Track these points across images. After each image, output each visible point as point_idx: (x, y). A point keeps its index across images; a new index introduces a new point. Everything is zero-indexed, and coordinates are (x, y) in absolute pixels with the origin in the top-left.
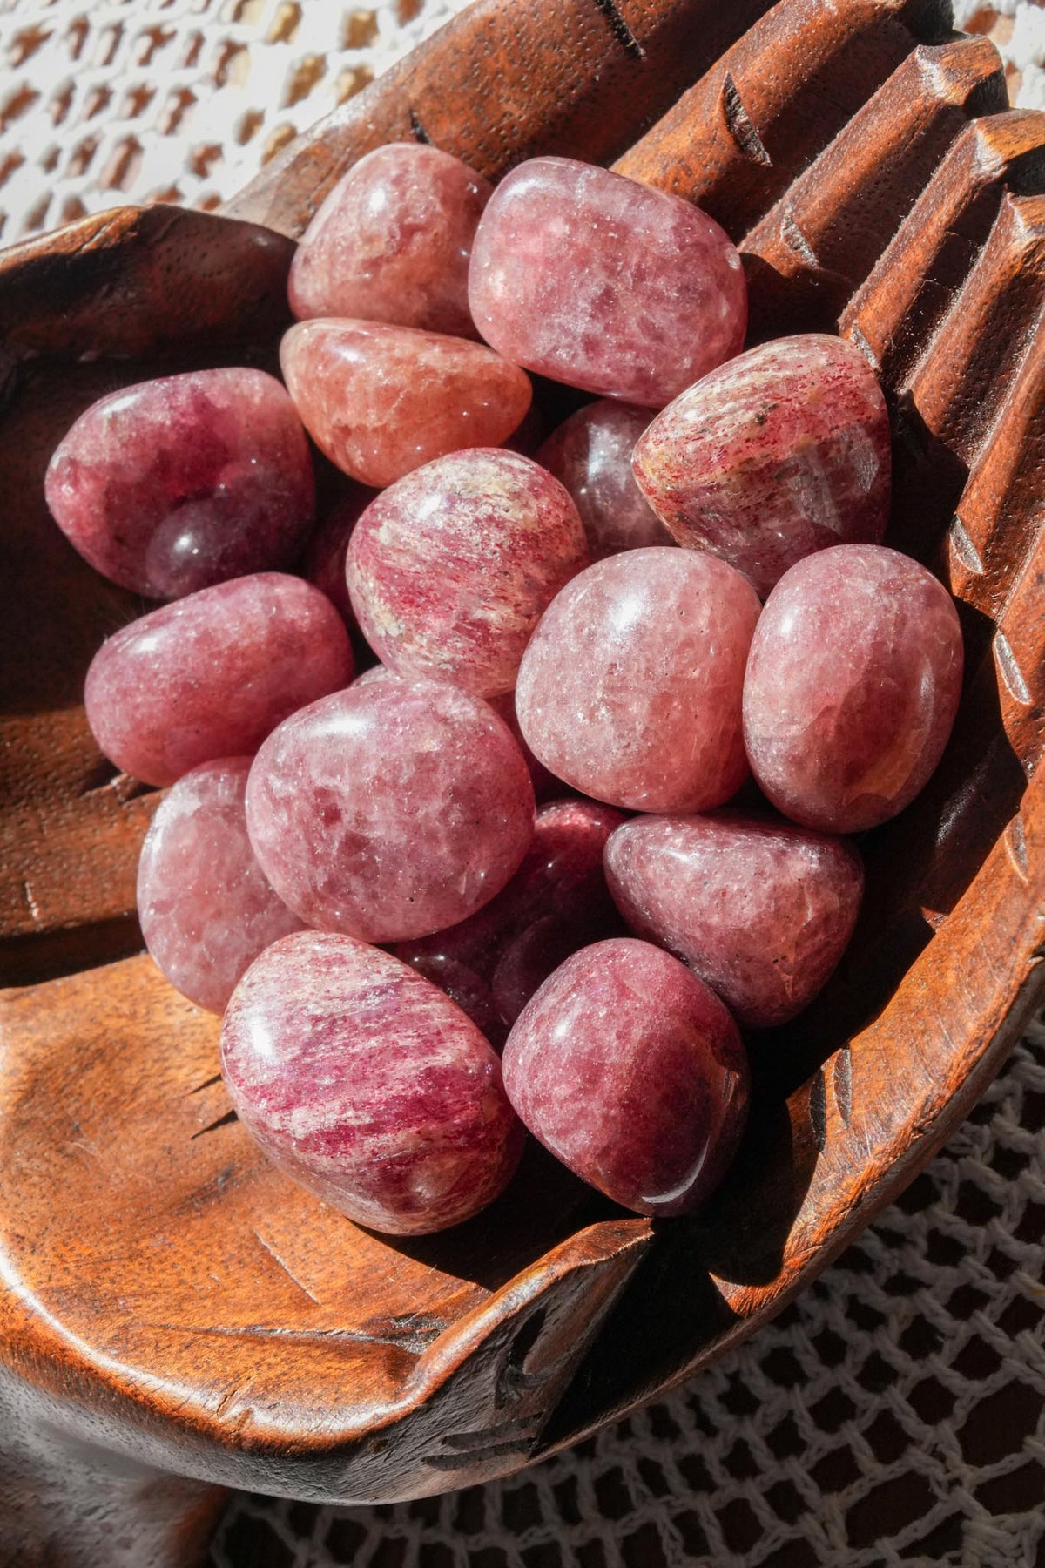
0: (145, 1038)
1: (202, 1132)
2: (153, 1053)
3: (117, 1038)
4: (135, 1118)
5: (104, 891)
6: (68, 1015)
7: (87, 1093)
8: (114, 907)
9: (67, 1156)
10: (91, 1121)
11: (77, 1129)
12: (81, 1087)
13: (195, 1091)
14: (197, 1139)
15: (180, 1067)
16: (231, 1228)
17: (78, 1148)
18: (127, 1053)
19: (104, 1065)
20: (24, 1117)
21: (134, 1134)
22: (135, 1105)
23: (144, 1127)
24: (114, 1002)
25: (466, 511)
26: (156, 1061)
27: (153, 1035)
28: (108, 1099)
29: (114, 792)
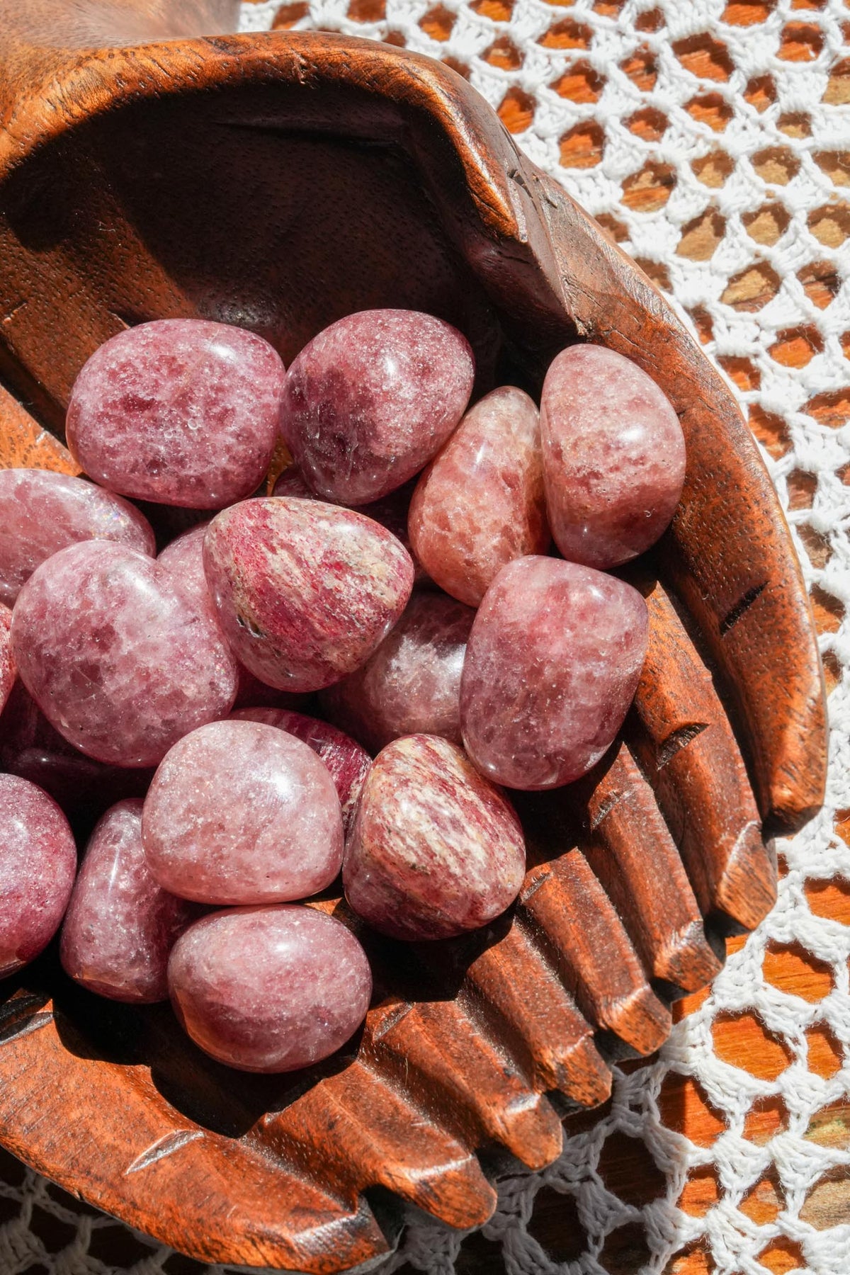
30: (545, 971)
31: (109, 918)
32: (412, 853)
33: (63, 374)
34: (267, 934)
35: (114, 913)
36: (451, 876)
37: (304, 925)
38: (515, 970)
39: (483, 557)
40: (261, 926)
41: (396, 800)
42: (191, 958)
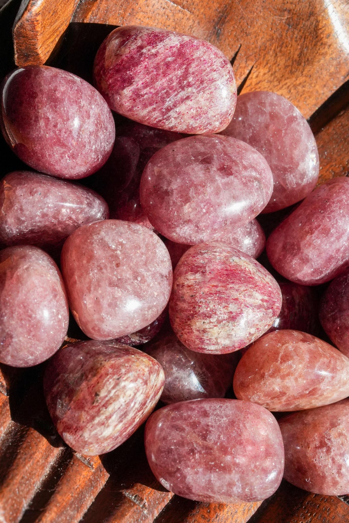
0: (285, 80)
1: (239, 50)
2: (278, 75)
3: (296, 74)
4: (269, 43)
5: (336, 133)
6: (322, 74)
7: (294, 43)
8: (328, 129)
9: (286, 10)
10: (285, 32)
11: (289, 24)
12: (298, 44)
13: (253, 67)
14: (239, 46)
15: (265, 74)
16: (202, 11)
17: (284, 16)
18: (288, 69)
19: (294, 59)
20: (312, 18)
21: (265, 35)
22: (273, 48)
23: (263, 40)
24: (306, 89)
25: (222, 316)
26: (275, 72)
27: (283, 83)
28: (284, 45)
30: (39, 480)
31: (45, 204)
32: (106, 394)
33: (328, 142)
34: (51, 300)
35: (48, 207)
36: (93, 418)
37: (60, 321)
38: (38, 461)
39: (267, 383)
40: (55, 296)
41: (136, 380)
42: (31, 258)
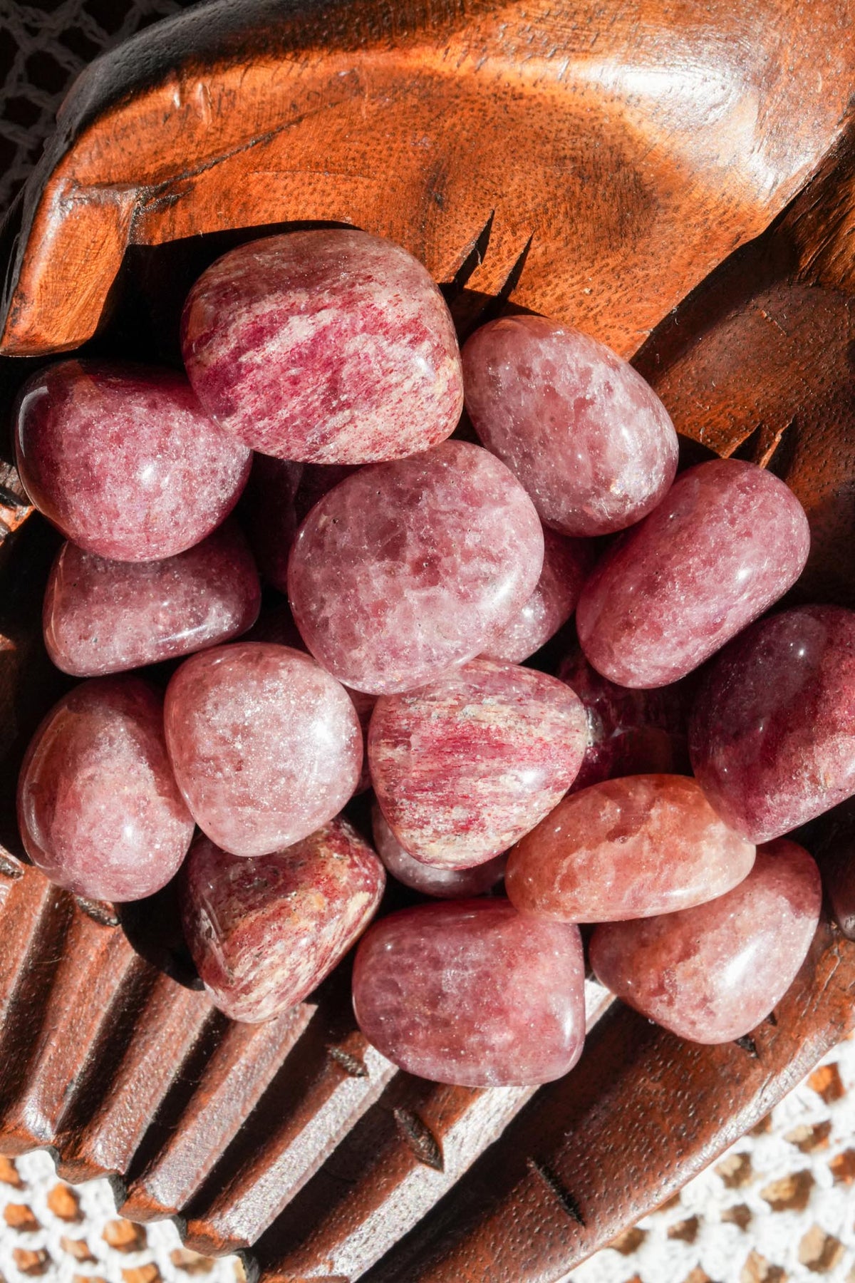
1: (492, 218)
2: (587, 251)
3: (621, 250)
4: (551, 203)
7: (602, 204)
9: (565, 158)
10: (578, 187)
11: (581, 177)
12: (611, 206)
14: (490, 213)
15: (559, 249)
22: (562, 211)
23: (537, 200)
25: (442, 825)
26: (579, 246)
29: (774, 430)
38: (172, 1034)
